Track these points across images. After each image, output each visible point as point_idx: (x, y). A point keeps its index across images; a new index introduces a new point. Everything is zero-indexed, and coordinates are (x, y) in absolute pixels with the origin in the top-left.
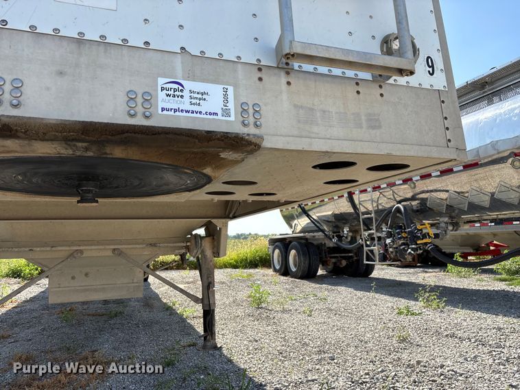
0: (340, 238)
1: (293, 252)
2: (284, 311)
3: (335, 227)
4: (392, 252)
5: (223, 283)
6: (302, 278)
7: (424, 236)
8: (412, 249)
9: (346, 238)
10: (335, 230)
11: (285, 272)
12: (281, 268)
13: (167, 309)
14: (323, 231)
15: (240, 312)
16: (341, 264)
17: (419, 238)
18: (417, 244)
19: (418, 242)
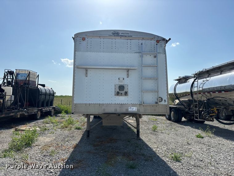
0: (189, 109)
1: (172, 112)
2: (162, 133)
3: (189, 104)
4: (204, 117)
5: (146, 122)
6: (175, 122)
7: (213, 113)
8: (208, 117)
9: (192, 109)
10: (189, 105)
11: (169, 119)
12: (168, 118)
13: (128, 129)
14: (184, 105)
15: (148, 132)
16: (191, 118)
17: (211, 113)
18: (209, 115)
19: (210, 115)
